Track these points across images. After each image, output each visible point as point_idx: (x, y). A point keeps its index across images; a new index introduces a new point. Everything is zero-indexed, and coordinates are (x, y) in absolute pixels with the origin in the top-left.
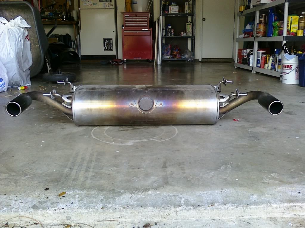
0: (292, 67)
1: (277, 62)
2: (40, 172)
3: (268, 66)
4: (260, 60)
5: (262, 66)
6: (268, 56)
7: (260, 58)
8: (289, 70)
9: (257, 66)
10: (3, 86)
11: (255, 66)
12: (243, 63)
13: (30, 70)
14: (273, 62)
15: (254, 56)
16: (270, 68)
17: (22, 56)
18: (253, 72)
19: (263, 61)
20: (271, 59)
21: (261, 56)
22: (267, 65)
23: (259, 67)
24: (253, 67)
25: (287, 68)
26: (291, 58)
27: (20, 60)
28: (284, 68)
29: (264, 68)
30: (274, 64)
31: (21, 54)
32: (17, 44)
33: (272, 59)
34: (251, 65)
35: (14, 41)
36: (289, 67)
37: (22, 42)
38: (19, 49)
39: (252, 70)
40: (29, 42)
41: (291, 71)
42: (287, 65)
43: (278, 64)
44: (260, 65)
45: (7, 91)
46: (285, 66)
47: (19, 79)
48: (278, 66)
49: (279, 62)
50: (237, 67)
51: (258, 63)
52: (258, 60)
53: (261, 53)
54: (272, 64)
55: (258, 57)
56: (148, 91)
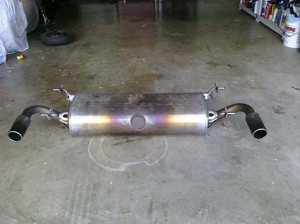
0: (295, 30)
1: (282, 17)
2: (45, 216)
3: (273, 18)
4: (265, 9)
5: (266, 17)
6: (273, 5)
7: (265, 7)
8: (292, 33)
9: (261, 15)
10: (2, 58)
11: (260, 14)
12: (248, 7)
13: (26, 31)
14: (277, 15)
15: (259, 3)
16: (274, 20)
17: (16, 23)
18: (256, 20)
19: (268, 11)
20: (276, 11)
21: (266, 5)
22: (271, 16)
23: (263, 16)
24: (257, 15)
25: (290, 31)
26: (296, 21)
27: (14, 28)
28: (287, 30)
29: (268, 19)
30: (278, 17)
31: (15, 21)
32: (9, 12)
33: (278, 10)
34: (255, 12)
35: (5, 9)
36: (292, 30)
37: (14, 8)
38: (11, 17)
39: (256, 17)
40: (21, 3)
41: (294, 34)
42: (291, 28)
43: (282, 21)
44: (264, 15)
45: (6, 61)
46: (288, 28)
47: (16, 47)
48: (282, 23)
49: (283, 18)
50: (242, 9)
51: (262, 12)
52: (263, 9)
53: (267, 2)
54: (277, 16)
55: (263, 5)
56: (140, 107)
